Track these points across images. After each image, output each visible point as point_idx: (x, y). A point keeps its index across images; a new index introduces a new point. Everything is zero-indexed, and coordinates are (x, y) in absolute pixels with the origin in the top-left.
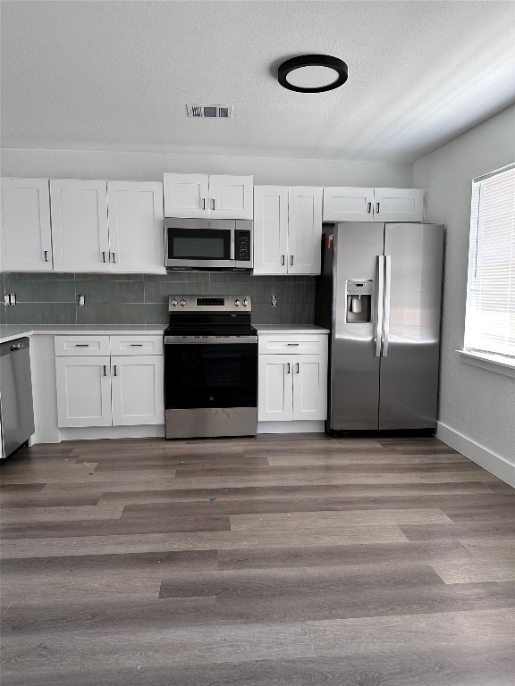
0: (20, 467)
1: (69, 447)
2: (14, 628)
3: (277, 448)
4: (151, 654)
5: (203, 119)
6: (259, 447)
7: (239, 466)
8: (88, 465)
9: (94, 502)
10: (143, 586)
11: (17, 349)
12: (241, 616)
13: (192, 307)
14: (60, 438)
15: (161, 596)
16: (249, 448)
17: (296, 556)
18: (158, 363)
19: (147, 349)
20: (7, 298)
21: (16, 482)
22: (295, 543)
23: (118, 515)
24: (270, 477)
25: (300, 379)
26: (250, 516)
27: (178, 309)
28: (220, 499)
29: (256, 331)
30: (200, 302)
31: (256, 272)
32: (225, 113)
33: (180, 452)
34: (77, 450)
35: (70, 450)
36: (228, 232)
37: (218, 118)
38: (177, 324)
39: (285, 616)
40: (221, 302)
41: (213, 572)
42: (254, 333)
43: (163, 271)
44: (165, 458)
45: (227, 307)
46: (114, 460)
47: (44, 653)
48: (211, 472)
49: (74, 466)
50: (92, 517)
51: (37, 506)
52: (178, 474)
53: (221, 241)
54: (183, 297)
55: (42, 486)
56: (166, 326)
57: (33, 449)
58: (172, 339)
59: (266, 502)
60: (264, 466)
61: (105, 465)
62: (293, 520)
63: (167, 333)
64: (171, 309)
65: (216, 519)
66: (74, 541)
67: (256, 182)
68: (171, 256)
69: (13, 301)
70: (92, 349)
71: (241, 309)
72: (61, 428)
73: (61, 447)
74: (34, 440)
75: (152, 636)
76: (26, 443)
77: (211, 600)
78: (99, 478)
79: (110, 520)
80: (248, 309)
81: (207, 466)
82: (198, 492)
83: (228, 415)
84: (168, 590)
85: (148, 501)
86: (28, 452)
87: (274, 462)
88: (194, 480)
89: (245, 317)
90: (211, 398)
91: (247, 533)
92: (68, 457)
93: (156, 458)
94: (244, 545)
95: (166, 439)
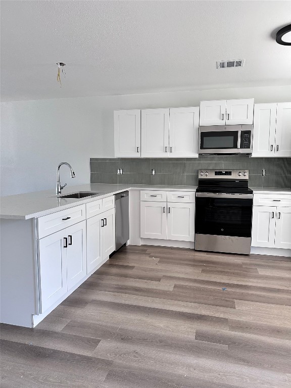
0: (122, 256)
1: (145, 248)
2: (122, 339)
3: (263, 263)
4: (192, 369)
5: (226, 69)
6: (252, 262)
7: (239, 271)
8: (155, 259)
9: (159, 280)
10: (186, 331)
11: (123, 196)
12: (244, 361)
13: (212, 176)
14: (141, 243)
15: (196, 339)
16: (245, 262)
17: (278, 332)
18: (192, 207)
19: (186, 199)
20: (118, 171)
21: (121, 264)
22: (277, 323)
23: (171, 289)
24: (259, 281)
25: (280, 222)
26: (246, 302)
27: (204, 177)
28: (229, 289)
29: (252, 191)
30: (217, 173)
31: (254, 155)
32: (239, 64)
33: (203, 259)
34: (149, 250)
35: (145, 250)
36: (237, 132)
37: (235, 67)
38: (203, 185)
39: (272, 367)
40: (229, 173)
41: (226, 331)
42: (251, 192)
43: (197, 156)
44: (194, 261)
45: (234, 176)
46: (168, 258)
47: (137, 355)
48: (221, 272)
49: (147, 258)
50: (158, 288)
51: (131, 277)
52: (203, 271)
53: (232, 138)
54: (207, 170)
55: (133, 267)
56: (197, 187)
57: (128, 247)
58: (200, 194)
59: (258, 296)
60: (255, 274)
61: (163, 260)
62: (275, 309)
63: (197, 191)
64: (200, 177)
65: (227, 301)
66: (150, 299)
67: (256, 102)
68: (202, 148)
69: (121, 173)
70: (158, 198)
71: (242, 177)
72: (141, 238)
73: (141, 248)
74: (129, 243)
75: (192, 360)
76: (125, 244)
77: (225, 347)
78: (160, 267)
79: (168, 291)
80: (247, 178)
81: (219, 269)
82: (215, 283)
83: (232, 241)
84: (200, 336)
85: (187, 284)
86: (126, 249)
87: (262, 272)
88: (213, 276)
89: (244, 182)
90: (222, 230)
91: (246, 312)
92: (144, 254)
93: (190, 260)
94: (243, 319)
95: (195, 250)
